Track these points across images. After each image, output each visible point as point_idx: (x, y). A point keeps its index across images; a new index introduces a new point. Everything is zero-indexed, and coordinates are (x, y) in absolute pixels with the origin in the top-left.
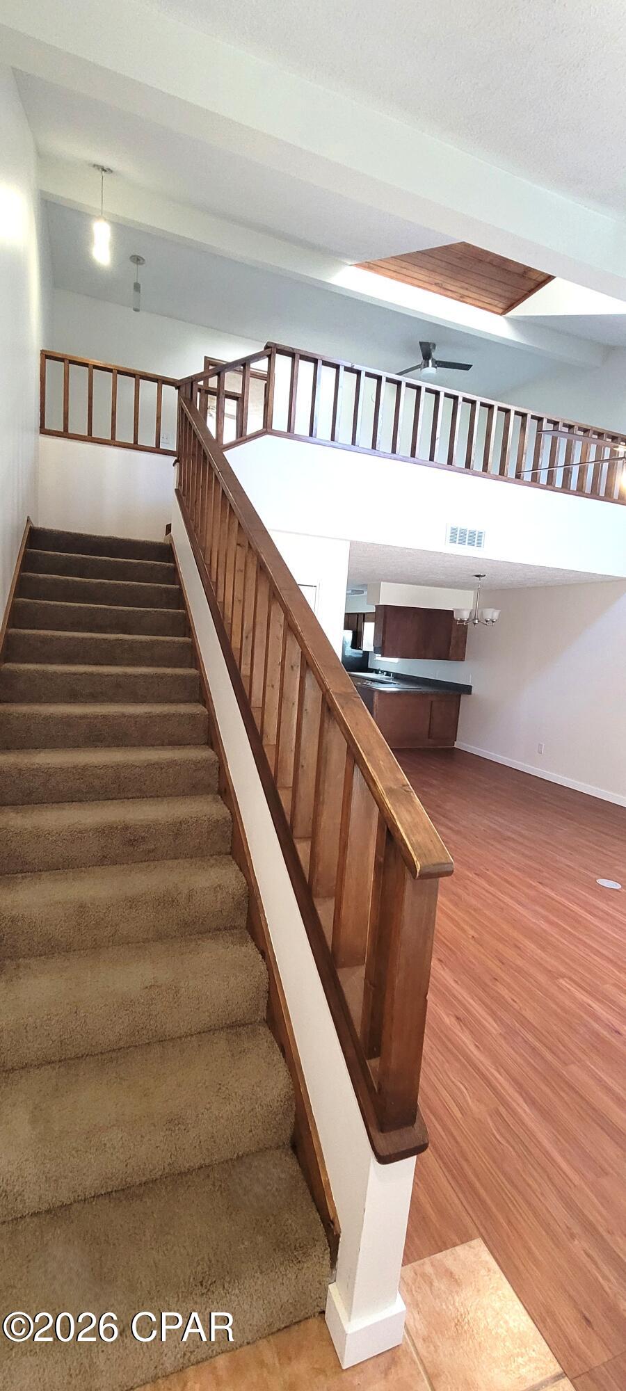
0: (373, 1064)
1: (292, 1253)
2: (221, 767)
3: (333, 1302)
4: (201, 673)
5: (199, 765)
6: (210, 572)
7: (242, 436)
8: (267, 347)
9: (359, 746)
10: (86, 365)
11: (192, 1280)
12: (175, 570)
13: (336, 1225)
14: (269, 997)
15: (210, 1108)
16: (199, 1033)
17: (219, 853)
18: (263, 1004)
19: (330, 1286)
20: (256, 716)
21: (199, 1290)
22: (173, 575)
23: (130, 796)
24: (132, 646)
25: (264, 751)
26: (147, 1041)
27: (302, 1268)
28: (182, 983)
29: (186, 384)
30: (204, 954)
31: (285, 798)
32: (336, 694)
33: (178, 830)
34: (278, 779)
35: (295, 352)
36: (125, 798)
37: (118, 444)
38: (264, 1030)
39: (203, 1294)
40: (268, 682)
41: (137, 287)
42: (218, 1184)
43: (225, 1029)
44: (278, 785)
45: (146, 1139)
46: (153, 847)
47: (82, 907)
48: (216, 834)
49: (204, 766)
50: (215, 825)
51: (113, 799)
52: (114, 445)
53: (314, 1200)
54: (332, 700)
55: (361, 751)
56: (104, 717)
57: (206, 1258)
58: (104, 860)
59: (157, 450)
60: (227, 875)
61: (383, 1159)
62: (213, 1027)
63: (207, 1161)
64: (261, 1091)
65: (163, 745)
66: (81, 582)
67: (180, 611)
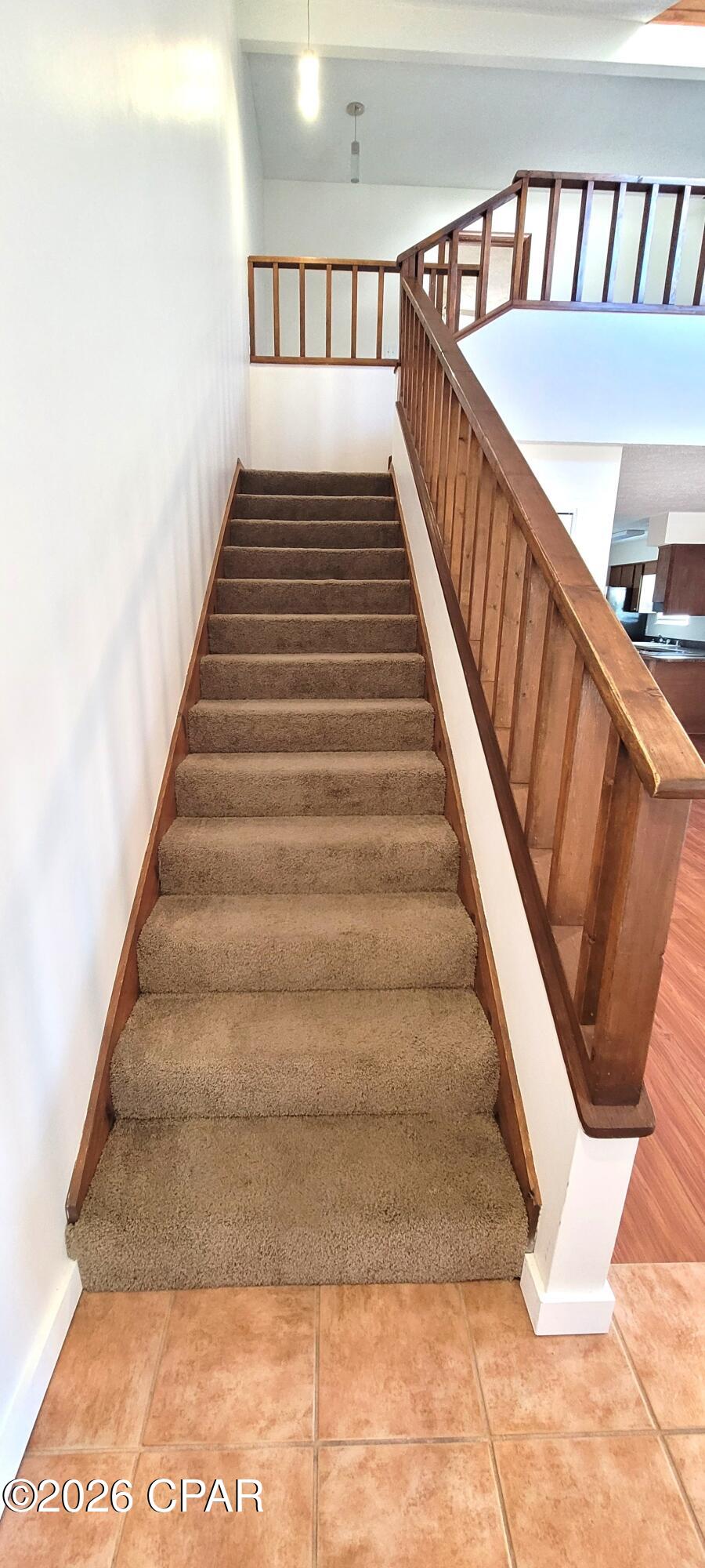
0: (587, 1030)
1: (485, 1211)
2: (436, 720)
3: (529, 1270)
4: (419, 617)
5: (411, 716)
6: (430, 491)
7: (482, 318)
8: (516, 180)
9: (590, 644)
10: (295, 266)
11: (376, 1207)
12: (395, 505)
13: (537, 1197)
14: (477, 962)
15: (404, 1057)
16: (399, 988)
17: (431, 813)
18: (470, 969)
19: (527, 1256)
20: (475, 648)
21: (384, 1217)
22: (393, 510)
23: (336, 749)
24: (343, 592)
25: (481, 687)
26: (344, 987)
27: (496, 1228)
28: (382, 934)
29: (409, 258)
30: (407, 911)
31: (503, 739)
32: (565, 586)
33: (384, 783)
34: (497, 718)
35: (555, 177)
36: (331, 751)
37: (333, 361)
38: (470, 996)
39: (387, 1222)
40: (488, 603)
41: (355, 147)
42: (410, 1132)
43: (427, 989)
44: (497, 724)
45: (337, 1073)
46: (356, 800)
47: (282, 851)
48: (427, 791)
49: (417, 718)
50: (426, 780)
51: (318, 751)
52: (329, 364)
53: (514, 1169)
54: (561, 596)
55: (593, 649)
56: (311, 665)
57: (392, 1193)
58: (308, 810)
59: (379, 362)
60: (438, 834)
61: (592, 1132)
62: (414, 985)
63: (401, 1109)
64: (461, 1051)
65: (373, 697)
66: (291, 525)
67: (398, 549)
